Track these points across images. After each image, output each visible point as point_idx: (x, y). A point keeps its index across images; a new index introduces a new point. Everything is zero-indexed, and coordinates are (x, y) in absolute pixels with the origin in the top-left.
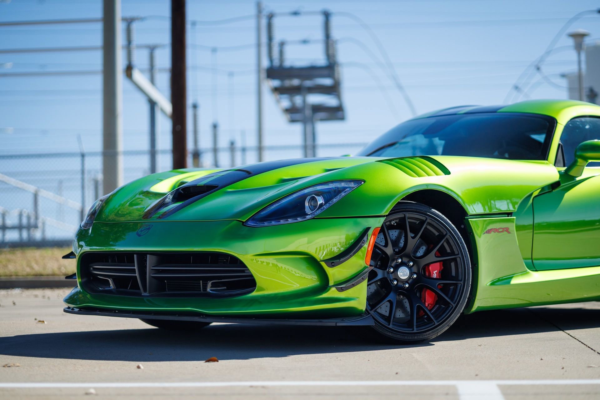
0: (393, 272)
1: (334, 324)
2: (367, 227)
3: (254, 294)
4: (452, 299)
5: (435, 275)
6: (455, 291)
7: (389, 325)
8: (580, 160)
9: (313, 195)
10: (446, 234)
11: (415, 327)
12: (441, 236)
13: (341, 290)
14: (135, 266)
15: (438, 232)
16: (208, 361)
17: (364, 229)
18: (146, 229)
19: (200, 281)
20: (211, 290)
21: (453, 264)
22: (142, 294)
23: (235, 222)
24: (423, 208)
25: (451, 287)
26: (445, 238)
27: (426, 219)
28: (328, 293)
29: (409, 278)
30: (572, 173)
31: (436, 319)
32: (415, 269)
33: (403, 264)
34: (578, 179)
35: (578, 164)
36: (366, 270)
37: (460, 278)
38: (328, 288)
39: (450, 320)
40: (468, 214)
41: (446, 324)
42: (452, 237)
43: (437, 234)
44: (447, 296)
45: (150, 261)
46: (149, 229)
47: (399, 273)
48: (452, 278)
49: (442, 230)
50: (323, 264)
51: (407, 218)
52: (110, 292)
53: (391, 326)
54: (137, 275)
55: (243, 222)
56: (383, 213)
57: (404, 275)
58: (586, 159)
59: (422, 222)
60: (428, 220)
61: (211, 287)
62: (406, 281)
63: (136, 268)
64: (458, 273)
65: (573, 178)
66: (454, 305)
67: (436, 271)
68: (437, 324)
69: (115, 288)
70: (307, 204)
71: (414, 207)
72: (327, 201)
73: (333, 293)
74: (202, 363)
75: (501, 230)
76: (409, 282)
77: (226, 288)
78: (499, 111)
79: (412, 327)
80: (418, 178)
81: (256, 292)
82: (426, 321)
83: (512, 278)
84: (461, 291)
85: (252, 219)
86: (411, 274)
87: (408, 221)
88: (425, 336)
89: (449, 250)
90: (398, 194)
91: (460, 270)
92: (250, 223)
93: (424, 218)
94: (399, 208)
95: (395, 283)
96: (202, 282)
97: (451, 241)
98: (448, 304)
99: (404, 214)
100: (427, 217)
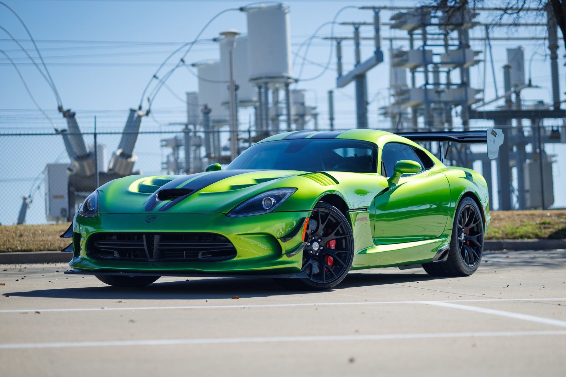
0: (310, 245)
1: (287, 277)
2: (303, 217)
3: (235, 259)
4: (344, 262)
5: (333, 247)
6: (345, 257)
7: (311, 278)
8: (397, 173)
9: (269, 197)
10: (341, 222)
11: (325, 279)
12: (338, 223)
13: (289, 256)
14: (143, 242)
15: (335, 220)
16: (233, 298)
17: (301, 218)
18: (153, 218)
19: (184, 252)
20: (201, 257)
21: (344, 241)
22: (149, 261)
23: (220, 214)
24: (328, 205)
25: (343, 255)
26: (340, 224)
27: (330, 212)
28: (281, 258)
29: (319, 249)
30: (393, 182)
31: (336, 275)
32: (322, 244)
33: (315, 240)
34: (397, 185)
35: (397, 175)
36: (303, 244)
37: (348, 249)
38: (282, 255)
39: (343, 276)
40: (349, 209)
41: (342, 278)
42: (344, 224)
43: (334, 221)
44: (341, 260)
45: (156, 238)
46: (155, 218)
47: (313, 246)
48: (343, 249)
49: (338, 219)
50: (279, 240)
51: (319, 212)
52: (115, 259)
53: (311, 279)
54: (145, 247)
55: (226, 214)
56: (311, 208)
57: (316, 247)
58: (402, 172)
59: (327, 215)
60: (331, 213)
61: (201, 255)
62: (317, 252)
63: (145, 243)
64: (347, 246)
65: (394, 185)
66: (346, 266)
67: (333, 245)
68: (337, 278)
69: (119, 257)
70: (263, 203)
71: (323, 205)
72: (277, 202)
73: (284, 258)
74: (230, 299)
75: (363, 219)
76: (319, 252)
77: (211, 256)
78: (336, 138)
79: (323, 280)
80: (325, 186)
81: (237, 257)
82: (329, 276)
83: (367, 250)
84: (350, 257)
85: (231, 212)
86: (320, 246)
87: (320, 213)
88: (329, 285)
89: (341, 232)
90: (317, 197)
91: (348, 244)
92: (230, 215)
93: (328, 212)
94: (318, 205)
95: (311, 252)
96: (185, 252)
97: (343, 226)
98: (342, 266)
99: (318, 209)
100: (330, 211)
